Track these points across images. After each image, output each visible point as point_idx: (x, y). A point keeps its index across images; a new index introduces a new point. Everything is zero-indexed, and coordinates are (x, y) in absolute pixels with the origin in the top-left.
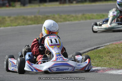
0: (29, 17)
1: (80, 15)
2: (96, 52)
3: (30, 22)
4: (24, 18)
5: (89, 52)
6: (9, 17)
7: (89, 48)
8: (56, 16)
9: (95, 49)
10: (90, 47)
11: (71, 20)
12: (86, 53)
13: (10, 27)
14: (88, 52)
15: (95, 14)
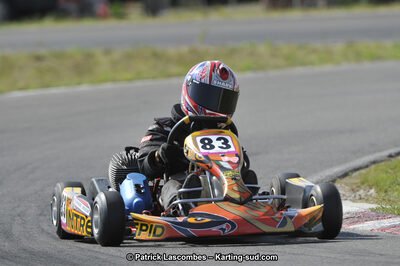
0: (172, 51)
1: (339, 47)
2: (396, 167)
3: (174, 69)
4: (156, 55)
5: (373, 166)
6: (107, 52)
7: (370, 153)
8: (262, 49)
9: (390, 156)
10: (375, 152)
11: (312, 63)
12: (363, 171)
13: (109, 86)
14: (367, 166)
15: (389, 44)
